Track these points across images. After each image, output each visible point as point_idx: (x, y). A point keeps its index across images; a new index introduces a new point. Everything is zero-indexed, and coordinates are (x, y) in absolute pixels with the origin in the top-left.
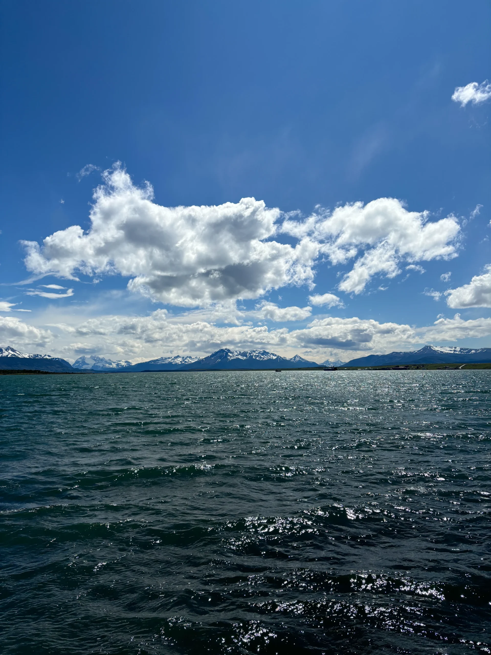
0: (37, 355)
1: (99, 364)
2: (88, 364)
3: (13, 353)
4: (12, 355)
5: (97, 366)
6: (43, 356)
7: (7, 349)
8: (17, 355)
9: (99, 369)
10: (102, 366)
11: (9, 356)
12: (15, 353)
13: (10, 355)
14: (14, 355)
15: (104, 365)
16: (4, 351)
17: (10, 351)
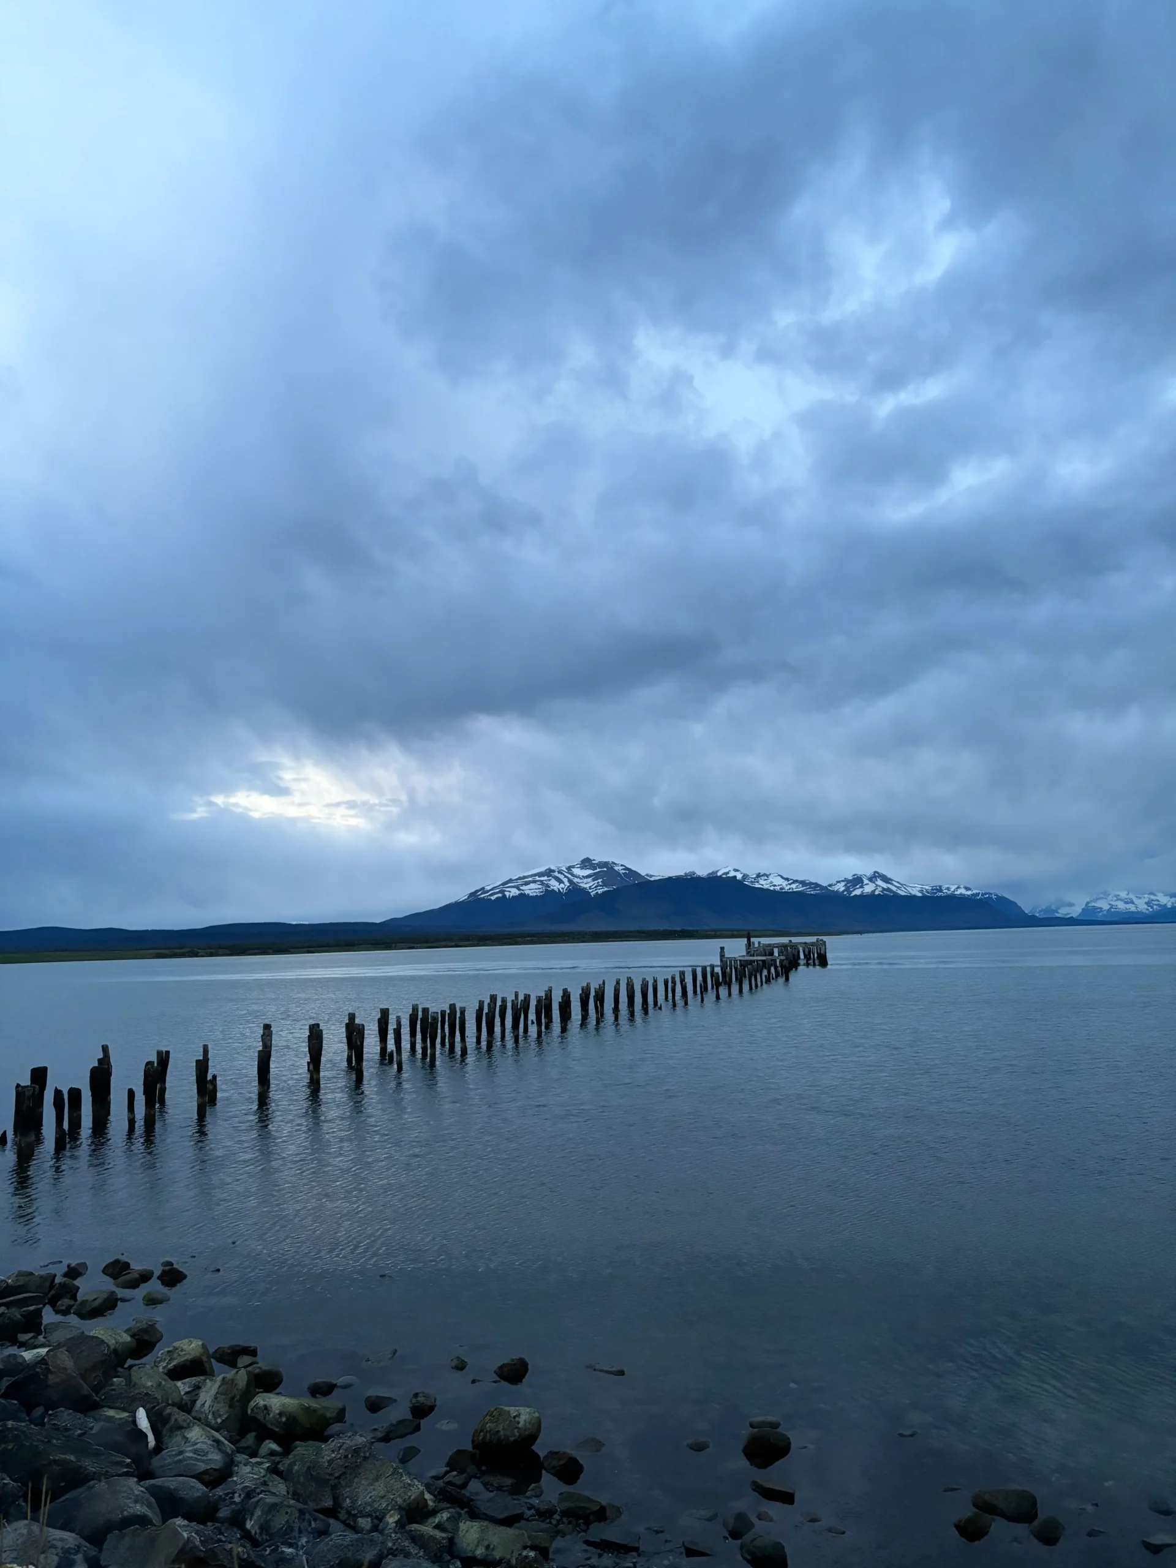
0: (940, 887)
1: (1098, 904)
2: (1071, 905)
3: (885, 885)
4: (884, 889)
5: (1095, 908)
6: (953, 888)
7: (872, 879)
8: (894, 889)
9: (1100, 916)
10: (1106, 907)
11: (877, 893)
12: (890, 886)
13: (880, 889)
14: (889, 890)
15: (1112, 906)
16: (866, 881)
17: (879, 882)
